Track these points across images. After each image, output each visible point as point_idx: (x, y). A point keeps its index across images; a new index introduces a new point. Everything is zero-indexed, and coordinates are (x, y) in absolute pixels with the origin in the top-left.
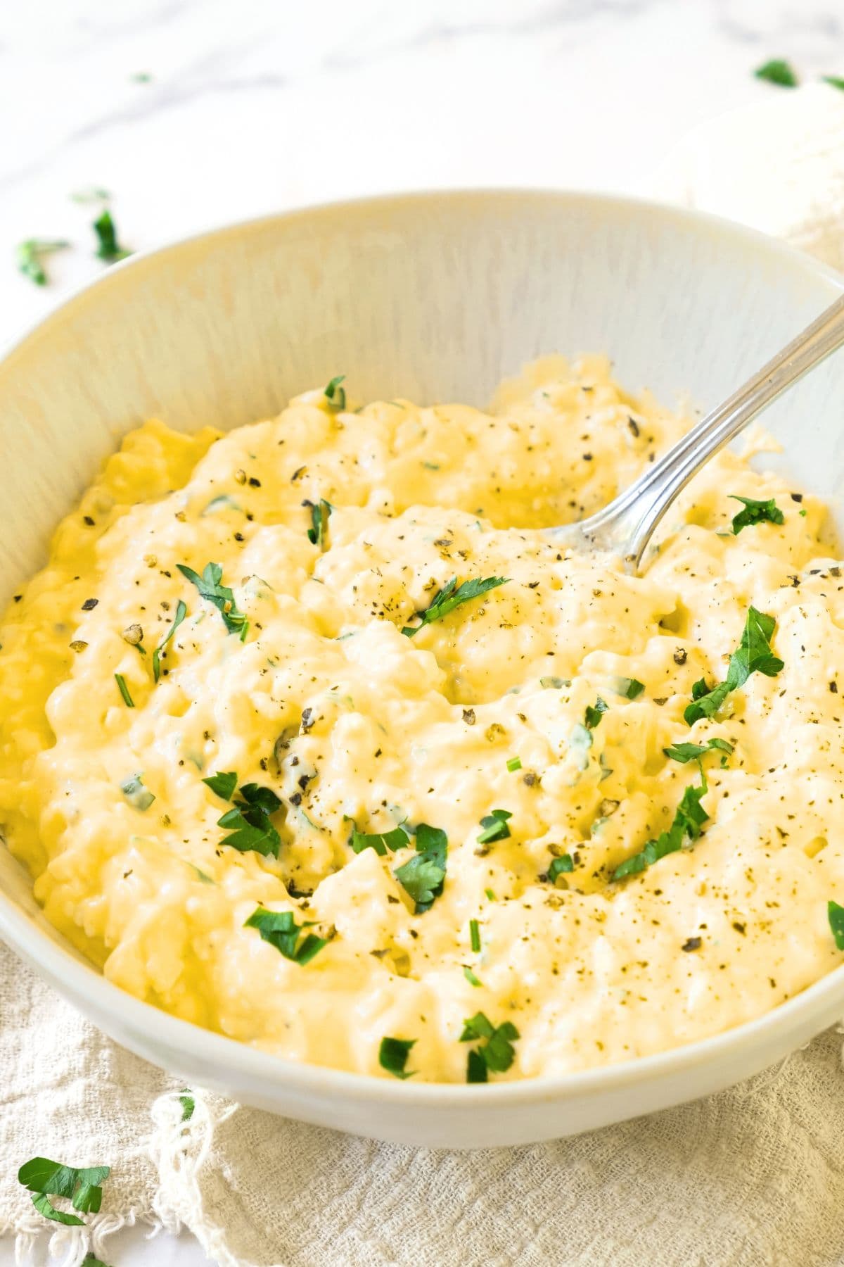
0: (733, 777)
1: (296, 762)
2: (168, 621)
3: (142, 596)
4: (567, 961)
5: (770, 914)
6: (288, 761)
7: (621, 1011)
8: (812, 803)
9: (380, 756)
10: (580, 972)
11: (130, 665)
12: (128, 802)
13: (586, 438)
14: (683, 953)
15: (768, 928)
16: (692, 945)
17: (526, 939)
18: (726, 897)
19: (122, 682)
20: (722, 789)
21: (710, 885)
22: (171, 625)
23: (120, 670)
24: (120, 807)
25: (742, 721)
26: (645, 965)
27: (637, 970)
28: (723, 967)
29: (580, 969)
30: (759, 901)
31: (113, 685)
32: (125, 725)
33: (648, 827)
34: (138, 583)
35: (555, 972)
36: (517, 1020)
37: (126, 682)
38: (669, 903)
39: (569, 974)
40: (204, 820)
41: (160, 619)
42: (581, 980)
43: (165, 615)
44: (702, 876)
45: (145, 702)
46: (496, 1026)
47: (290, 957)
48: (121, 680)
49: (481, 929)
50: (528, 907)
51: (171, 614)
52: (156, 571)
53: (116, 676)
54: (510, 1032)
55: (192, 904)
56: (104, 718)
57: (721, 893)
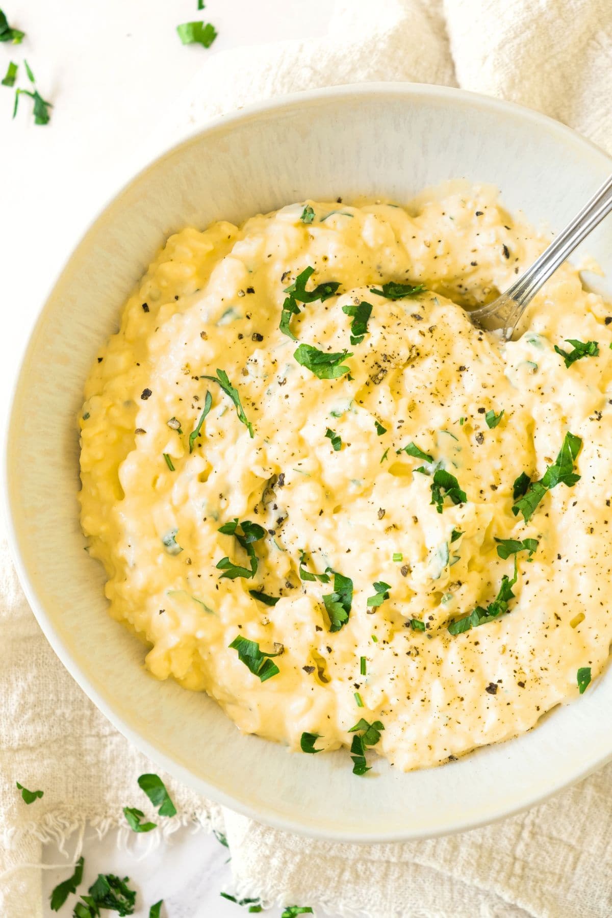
0: (534, 569)
1: (276, 508)
2: (199, 408)
3: (180, 391)
4: (416, 691)
5: (542, 674)
6: (271, 506)
7: (444, 731)
8: (579, 595)
9: (322, 514)
10: (423, 701)
11: (173, 448)
12: (167, 552)
13: (474, 251)
14: (486, 693)
15: (539, 681)
16: (492, 689)
17: (392, 679)
18: (517, 658)
19: (168, 458)
20: (525, 578)
21: (508, 648)
22: (202, 412)
23: (166, 451)
24: (161, 559)
25: (547, 515)
26: (462, 699)
27: (457, 703)
28: (508, 704)
29: (423, 699)
30: (536, 665)
31: (162, 460)
32: (170, 485)
33: (476, 602)
34: (177, 383)
35: (408, 698)
36: (384, 720)
37: (170, 458)
38: (482, 653)
39: (416, 701)
40: (212, 558)
41: (193, 407)
42: (423, 706)
43: (196, 405)
44: (505, 640)
45: (183, 466)
46: (371, 724)
47: (255, 673)
48: (167, 457)
49: (368, 663)
50: (396, 655)
51: (202, 403)
52: (189, 377)
53: (164, 454)
54: (379, 725)
55: (200, 635)
56: (155, 482)
57: (515, 655)
